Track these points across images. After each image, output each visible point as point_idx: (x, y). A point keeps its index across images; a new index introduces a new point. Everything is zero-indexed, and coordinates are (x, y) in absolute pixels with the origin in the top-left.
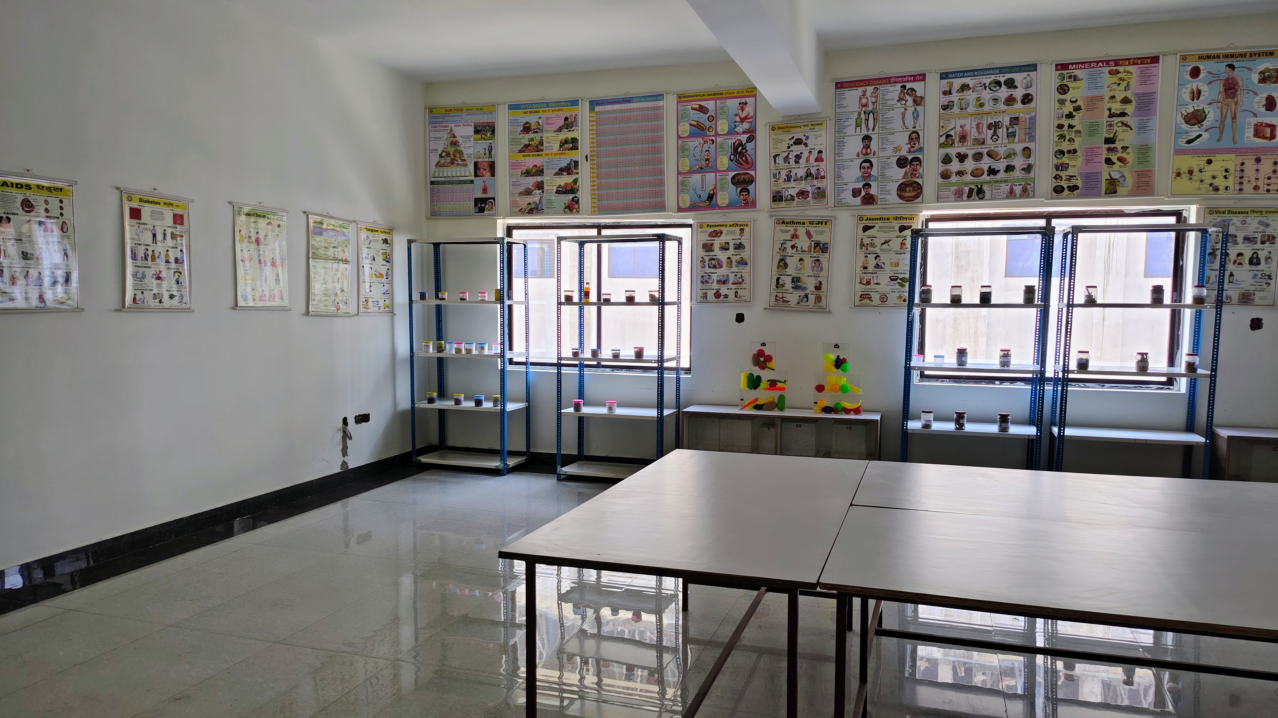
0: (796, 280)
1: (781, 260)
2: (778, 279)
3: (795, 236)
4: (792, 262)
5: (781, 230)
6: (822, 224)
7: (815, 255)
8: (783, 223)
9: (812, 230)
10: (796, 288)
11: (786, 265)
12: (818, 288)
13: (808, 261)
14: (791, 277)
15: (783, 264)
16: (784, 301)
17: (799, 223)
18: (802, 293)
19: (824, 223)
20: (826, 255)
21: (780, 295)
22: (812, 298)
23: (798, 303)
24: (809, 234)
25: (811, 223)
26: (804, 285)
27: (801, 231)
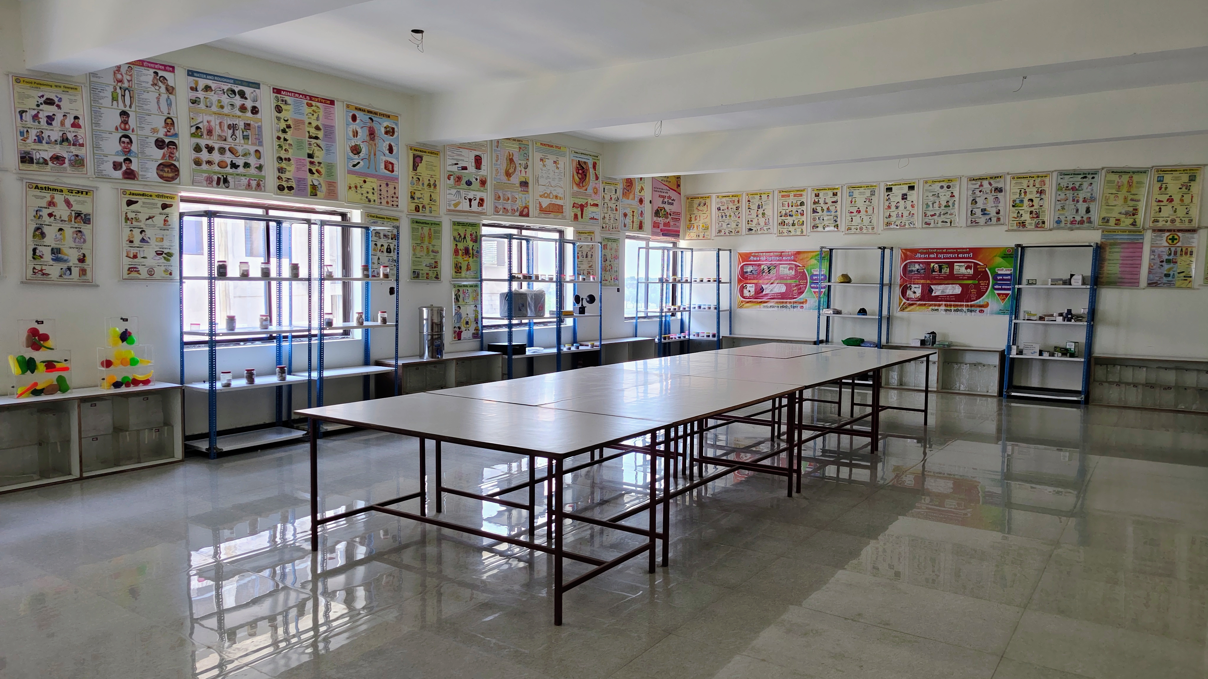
0: (56, 252)
1: (37, 229)
2: (34, 250)
3: (51, 204)
4: (51, 232)
5: (35, 196)
6: (82, 193)
7: (76, 225)
8: (37, 187)
9: (72, 198)
10: (57, 260)
11: (43, 235)
12: (82, 260)
13: (69, 232)
14: (50, 248)
15: (39, 233)
16: (44, 274)
17: (55, 190)
18: (65, 266)
19: (84, 193)
20: (89, 226)
21: (38, 268)
22: (75, 271)
23: (61, 276)
24: (68, 203)
25: (71, 191)
26: (66, 258)
27: (59, 198)
